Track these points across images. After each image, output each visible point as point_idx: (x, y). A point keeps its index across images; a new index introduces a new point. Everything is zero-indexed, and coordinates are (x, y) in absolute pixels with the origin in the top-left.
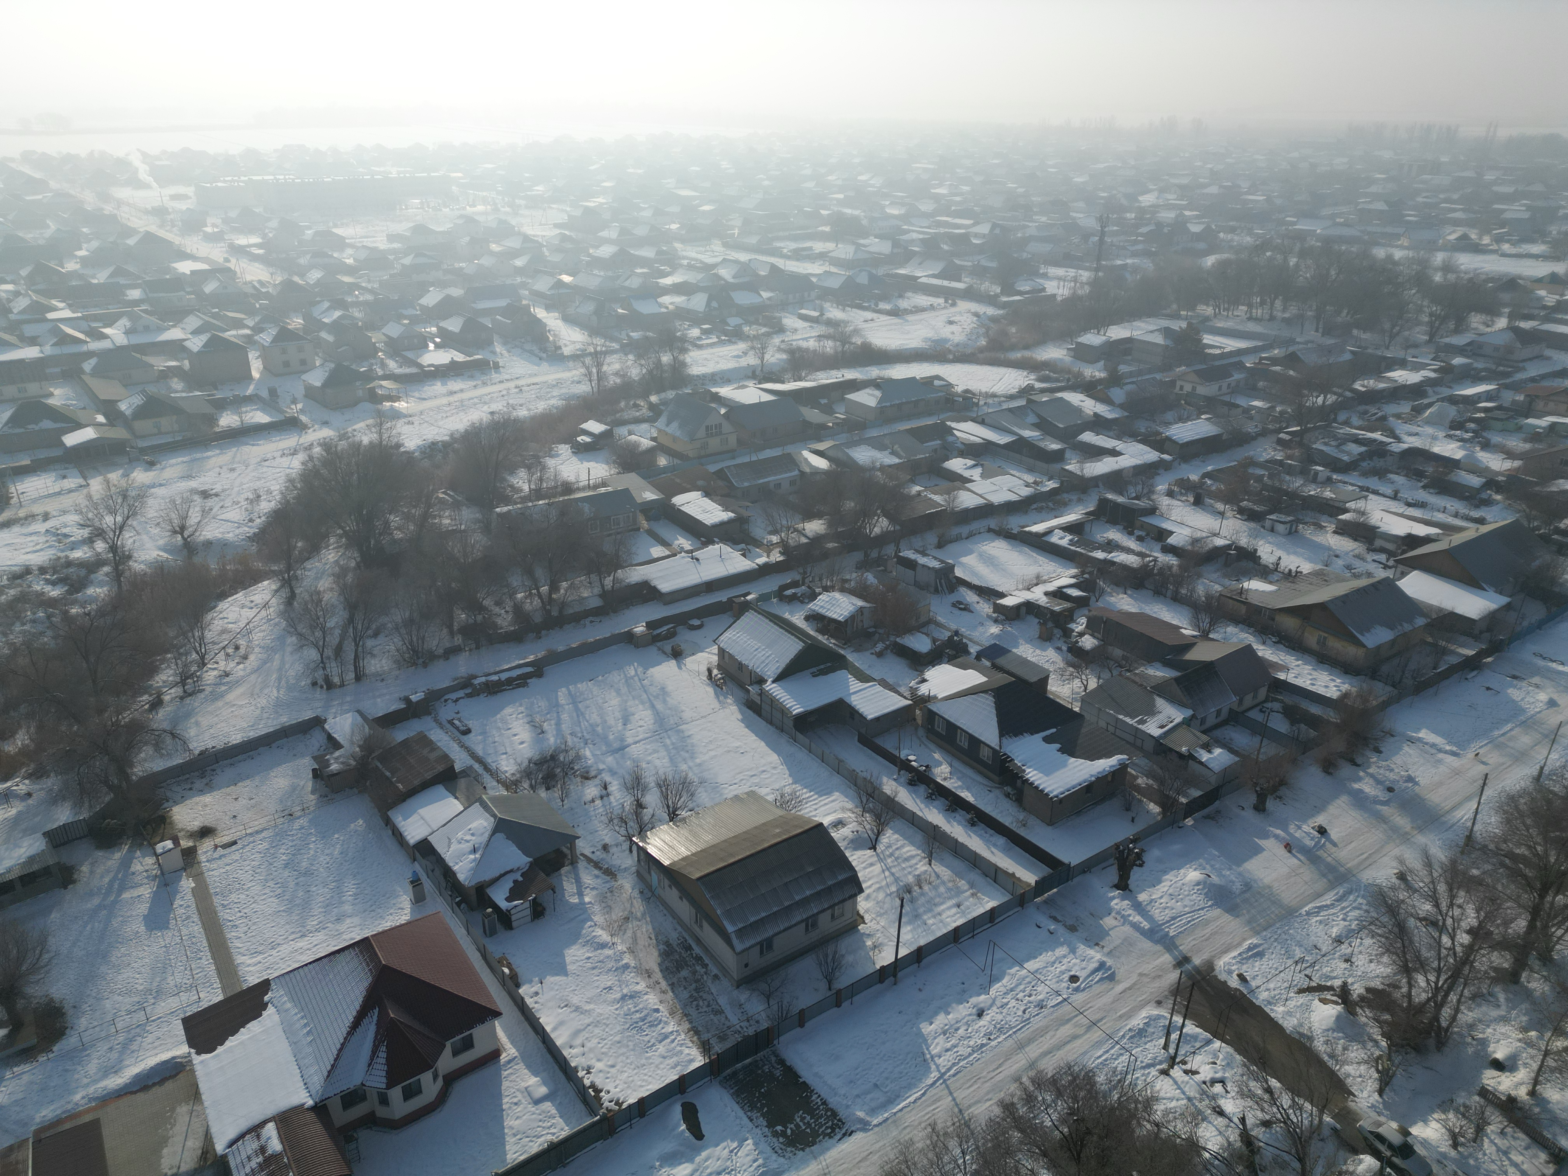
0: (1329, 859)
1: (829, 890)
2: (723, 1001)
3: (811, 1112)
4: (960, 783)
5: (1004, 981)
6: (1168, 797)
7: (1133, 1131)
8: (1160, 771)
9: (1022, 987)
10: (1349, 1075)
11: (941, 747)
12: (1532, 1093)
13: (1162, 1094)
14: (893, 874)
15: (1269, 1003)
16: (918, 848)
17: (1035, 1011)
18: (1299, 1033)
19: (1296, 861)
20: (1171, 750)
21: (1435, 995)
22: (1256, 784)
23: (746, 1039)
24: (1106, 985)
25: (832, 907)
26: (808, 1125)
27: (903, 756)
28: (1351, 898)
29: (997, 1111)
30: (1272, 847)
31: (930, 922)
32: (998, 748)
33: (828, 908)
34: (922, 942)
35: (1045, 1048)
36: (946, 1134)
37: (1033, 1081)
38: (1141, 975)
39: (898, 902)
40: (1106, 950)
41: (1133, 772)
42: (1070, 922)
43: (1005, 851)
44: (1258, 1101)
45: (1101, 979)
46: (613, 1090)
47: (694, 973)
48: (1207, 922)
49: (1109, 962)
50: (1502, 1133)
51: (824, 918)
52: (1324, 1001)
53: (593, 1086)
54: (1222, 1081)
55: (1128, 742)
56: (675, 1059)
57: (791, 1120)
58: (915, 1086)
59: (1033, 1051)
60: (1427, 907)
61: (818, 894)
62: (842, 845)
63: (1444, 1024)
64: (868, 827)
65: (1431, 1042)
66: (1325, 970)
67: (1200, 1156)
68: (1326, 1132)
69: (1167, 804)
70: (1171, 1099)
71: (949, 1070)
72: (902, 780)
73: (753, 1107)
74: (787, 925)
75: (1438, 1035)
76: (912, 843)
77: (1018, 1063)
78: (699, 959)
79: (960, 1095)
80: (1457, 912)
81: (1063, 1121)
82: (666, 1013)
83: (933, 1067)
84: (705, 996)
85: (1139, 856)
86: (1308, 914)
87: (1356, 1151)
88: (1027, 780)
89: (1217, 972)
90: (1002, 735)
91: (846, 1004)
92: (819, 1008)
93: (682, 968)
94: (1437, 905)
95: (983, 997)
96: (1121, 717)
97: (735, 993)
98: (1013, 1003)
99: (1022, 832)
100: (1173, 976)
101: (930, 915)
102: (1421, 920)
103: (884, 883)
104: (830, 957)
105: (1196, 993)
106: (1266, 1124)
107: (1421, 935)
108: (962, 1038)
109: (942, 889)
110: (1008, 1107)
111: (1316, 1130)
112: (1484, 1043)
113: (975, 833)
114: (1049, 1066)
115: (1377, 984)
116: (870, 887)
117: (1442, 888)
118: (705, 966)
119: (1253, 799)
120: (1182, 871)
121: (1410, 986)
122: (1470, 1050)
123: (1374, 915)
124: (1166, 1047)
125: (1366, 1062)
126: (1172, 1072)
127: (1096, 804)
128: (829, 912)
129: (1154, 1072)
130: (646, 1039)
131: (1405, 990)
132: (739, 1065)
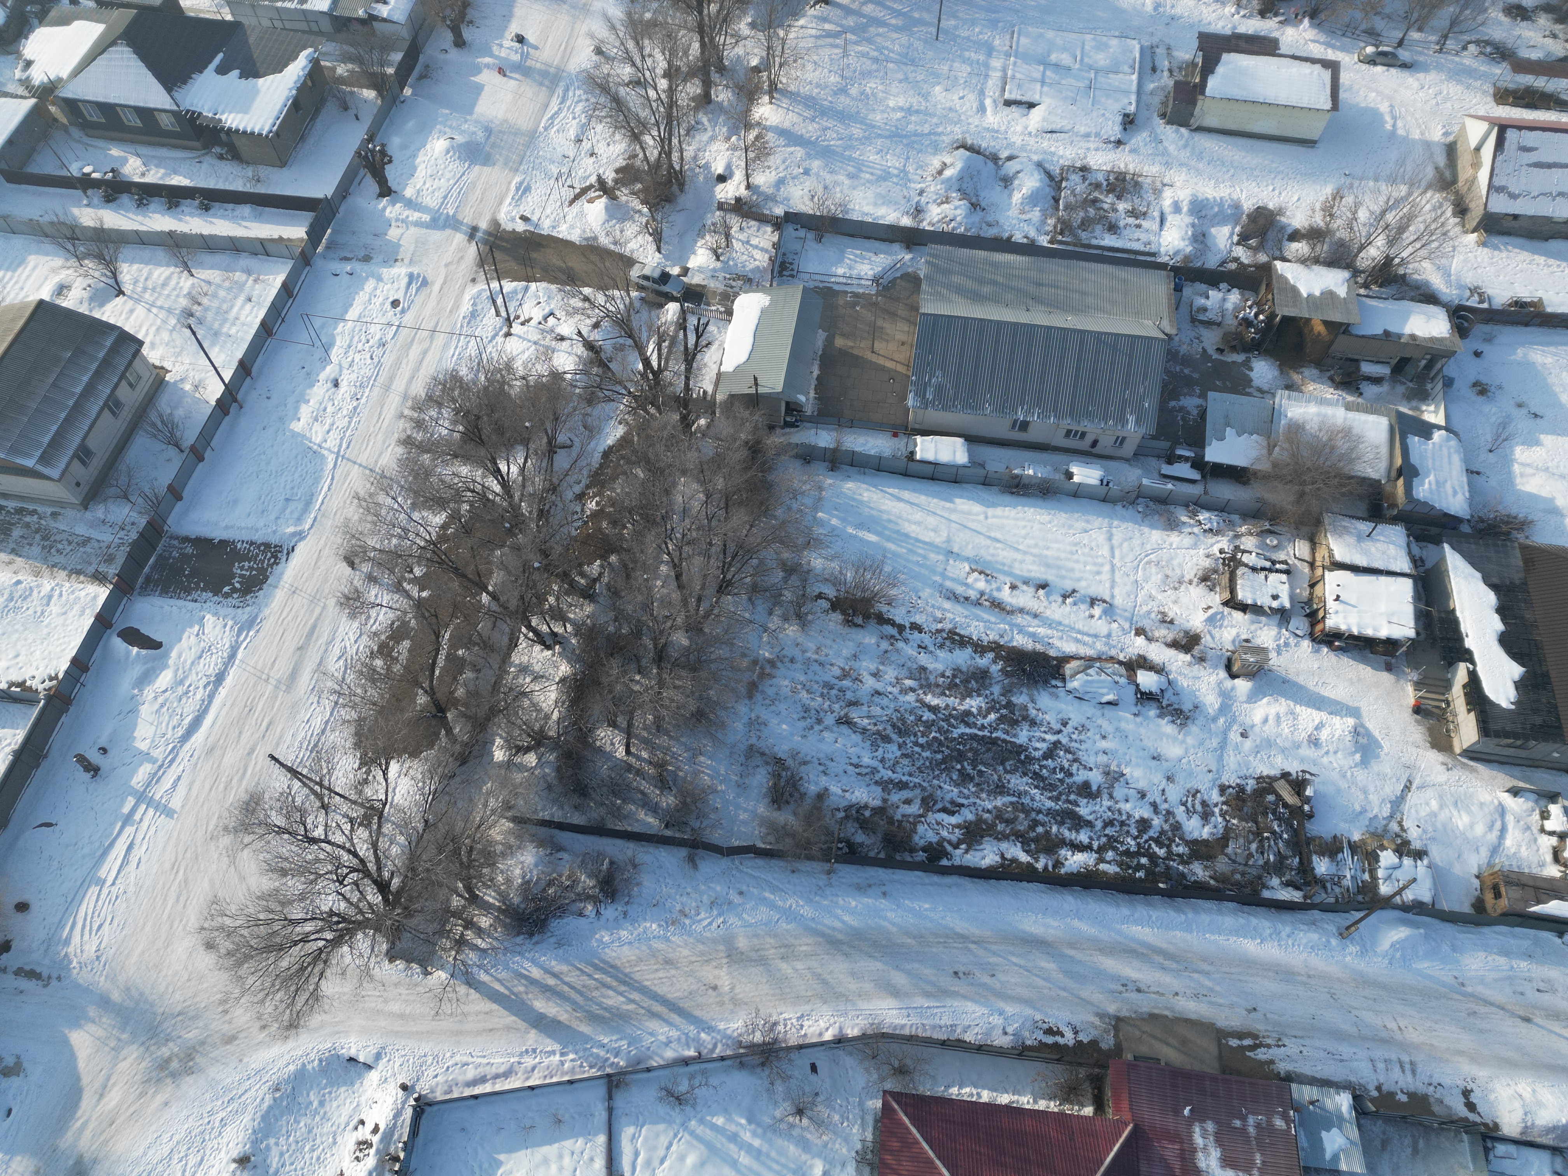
0: (538, 65)
1: (106, 363)
2: (81, 530)
3: (246, 557)
4: (162, 171)
5: (338, 343)
6: (373, 75)
7: (509, 395)
8: (352, 50)
9: (356, 339)
10: (632, 251)
11: (113, 139)
12: (748, 187)
13: (515, 353)
14: (161, 308)
15: (554, 227)
16: (168, 266)
17: (380, 351)
18: (587, 239)
19: (513, 83)
20: (349, 19)
21: (663, 147)
22: (444, 19)
23: (134, 544)
24: (424, 292)
25: (122, 376)
26: (251, 569)
27: (76, 173)
28: (571, 94)
29: (400, 450)
30: (488, 78)
31: (233, 331)
32: (175, 108)
33: (120, 380)
34: (239, 355)
35: (407, 376)
36: (371, 495)
37: (413, 409)
38: (447, 265)
39: (188, 331)
40: (406, 261)
41: (328, 64)
42: (361, 254)
43: (258, 218)
44: (582, 312)
45: (418, 290)
46: (35, 673)
47: (27, 525)
48: (474, 185)
49: (415, 270)
50: (741, 229)
51: (124, 393)
52: (591, 201)
53: (11, 684)
54: (552, 314)
55: (303, 32)
56: (77, 608)
57: (233, 576)
58: (321, 477)
59: (399, 385)
60: (627, 71)
61: (98, 375)
62: (83, 309)
63: (677, 168)
64: (97, 274)
65: (675, 188)
66: (580, 173)
67: (564, 380)
68: (637, 304)
69: (378, 83)
70: (523, 352)
71: (340, 446)
72: (96, 201)
73: (188, 591)
74: (88, 422)
75: (677, 179)
76: (159, 264)
77: (394, 402)
78: (20, 511)
79: (362, 459)
80: (649, 61)
81: (455, 422)
82: (30, 578)
83: (326, 453)
84: (58, 538)
85: (383, 153)
86: (546, 129)
87: (661, 306)
88: (230, 129)
89: (503, 226)
90: (169, 90)
91: (208, 454)
92: (184, 475)
93: (10, 530)
94: (634, 65)
95: (329, 369)
96: (279, 4)
97: (88, 515)
98: (357, 357)
99: (261, 189)
100: (472, 250)
101: (227, 325)
102: (627, 85)
103: (159, 322)
104: (159, 424)
105: (498, 255)
106: (596, 326)
107: (631, 97)
108: (334, 414)
109: (222, 293)
110: (407, 442)
111: (630, 308)
112: (707, 166)
113: (215, 216)
114: (419, 389)
115: (621, 163)
116: (147, 334)
117: (631, 45)
118: (34, 512)
119: (449, 36)
120: (428, 147)
121: (643, 149)
122: (701, 178)
123: (593, 100)
124: (498, 314)
125: (640, 233)
126: (513, 331)
127: (313, 119)
128: (124, 383)
129: (500, 339)
130: (31, 612)
131: (641, 155)
132: (147, 569)
